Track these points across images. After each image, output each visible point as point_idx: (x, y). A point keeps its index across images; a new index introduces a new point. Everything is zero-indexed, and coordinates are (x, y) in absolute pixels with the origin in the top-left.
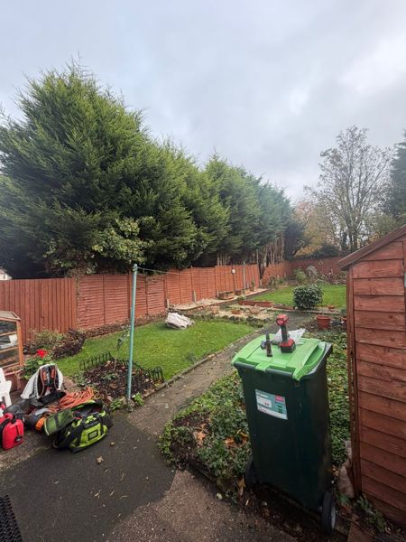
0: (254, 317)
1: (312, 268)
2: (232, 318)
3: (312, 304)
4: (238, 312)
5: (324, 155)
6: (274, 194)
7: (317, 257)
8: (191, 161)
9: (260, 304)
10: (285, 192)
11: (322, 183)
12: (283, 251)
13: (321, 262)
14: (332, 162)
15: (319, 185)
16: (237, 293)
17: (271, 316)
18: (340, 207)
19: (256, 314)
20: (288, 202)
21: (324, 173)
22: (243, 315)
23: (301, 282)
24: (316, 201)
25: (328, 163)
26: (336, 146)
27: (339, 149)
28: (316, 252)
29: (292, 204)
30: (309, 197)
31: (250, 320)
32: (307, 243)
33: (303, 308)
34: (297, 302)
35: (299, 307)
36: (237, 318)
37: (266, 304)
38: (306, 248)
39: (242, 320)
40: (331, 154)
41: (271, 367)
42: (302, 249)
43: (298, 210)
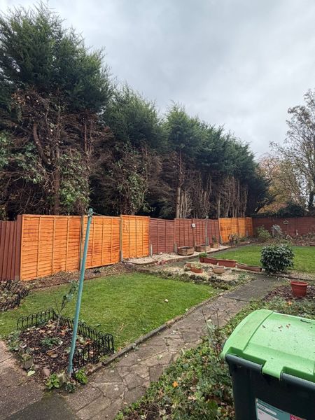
0: (218, 277)
1: (276, 227)
2: (193, 277)
3: (281, 267)
4: (199, 271)
5: (292, 112)
6: (237, 147)
7: (281, 216)
8: (150, 107)
9: (223, 262)
10: (249, 146)
11: (289, 139)
12: (245, 208)
13: (286, 222)
14: (300, 119)
15: (286, 141)
16: (197, 249)
17: (235, 277)
18: (307, 165)
19: (220, 274)
20: (252, 157)
21: (291, 130)
22: (204, 274)
23: (263, 241)
24: (282, 158)
25: (296, 120)
26: (304, 104)
27: (307, 108)
28: (281, 211)
29: (255, 160)
30: (274, 153)
31: (212, 280)
32: (271, 201)
33: (271, 270)
34: (265, 264)
35: (266, 269)
36: (198, 278)
37: (230, 264)
38: (271, 206)
39: (203, 279)
40: (299, 111)
41: (286, 370)
42: (265, 206)
43: (262, 166)
